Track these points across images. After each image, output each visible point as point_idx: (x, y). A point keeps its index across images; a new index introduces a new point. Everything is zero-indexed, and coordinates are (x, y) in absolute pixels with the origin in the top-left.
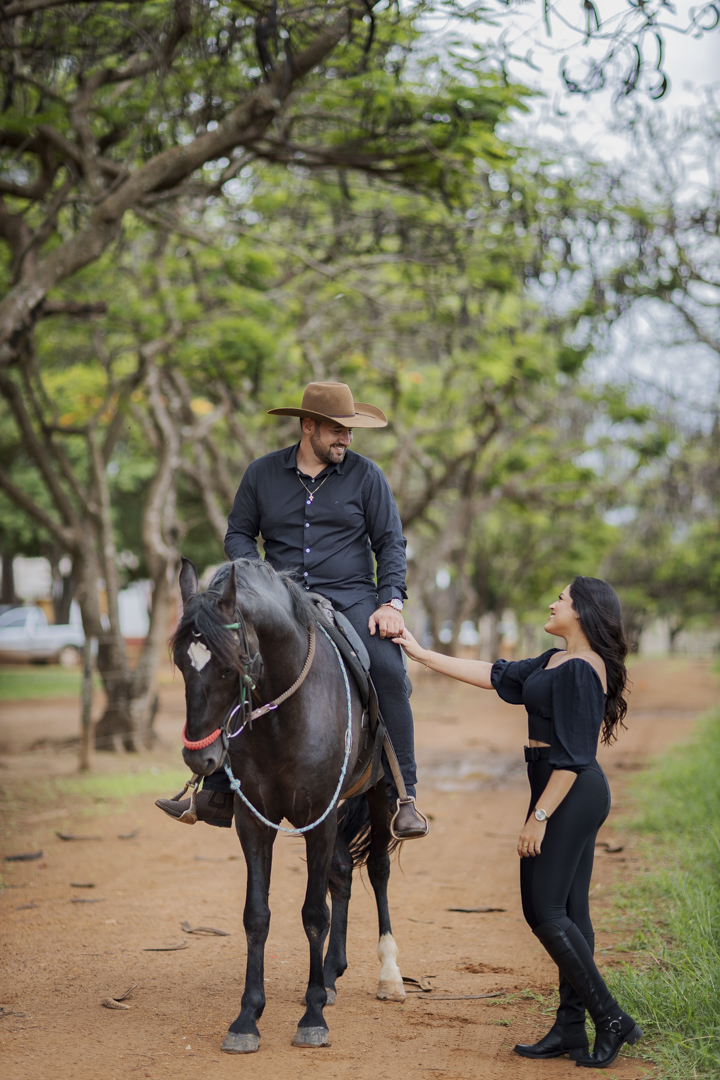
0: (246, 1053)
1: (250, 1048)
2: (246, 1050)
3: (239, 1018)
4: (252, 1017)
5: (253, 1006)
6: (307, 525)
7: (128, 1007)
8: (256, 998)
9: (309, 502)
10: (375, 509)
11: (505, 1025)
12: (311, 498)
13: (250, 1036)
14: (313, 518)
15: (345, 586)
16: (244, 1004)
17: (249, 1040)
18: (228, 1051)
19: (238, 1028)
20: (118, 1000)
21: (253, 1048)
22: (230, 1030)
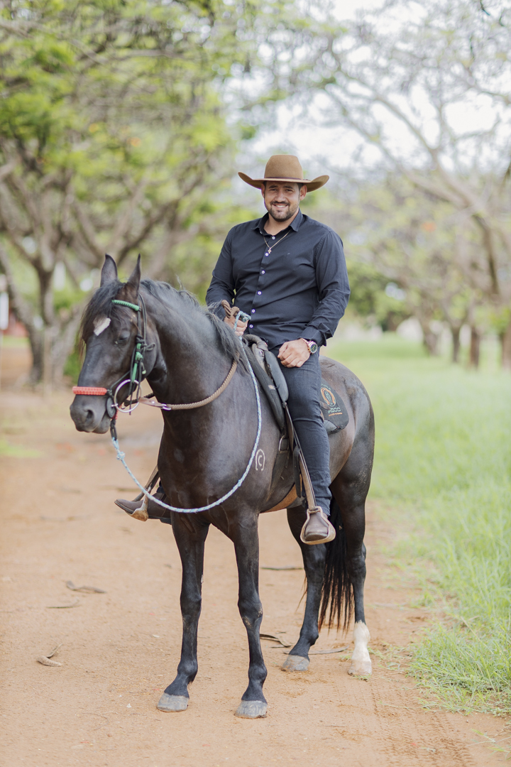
0: (177, 711)
1: (181, 708)
2: (178, 709)
3: (174, 682)
4: (184, 682)
5: (186, 673)
6: (263, 272)
7: (60, 664)
8: (189, 667)
9: (267, 254)
10: (325, 262)
11: (365, 680)
12: (270, 251)
13: (181, 698)
14: (268, 266)
15: (281, 329)
16: (179, 671)
17: (180, 701)
18: (163, 710)
19: (171, 690)
20: (49, 658)
21: (183, 708)
22: (165, 692)
